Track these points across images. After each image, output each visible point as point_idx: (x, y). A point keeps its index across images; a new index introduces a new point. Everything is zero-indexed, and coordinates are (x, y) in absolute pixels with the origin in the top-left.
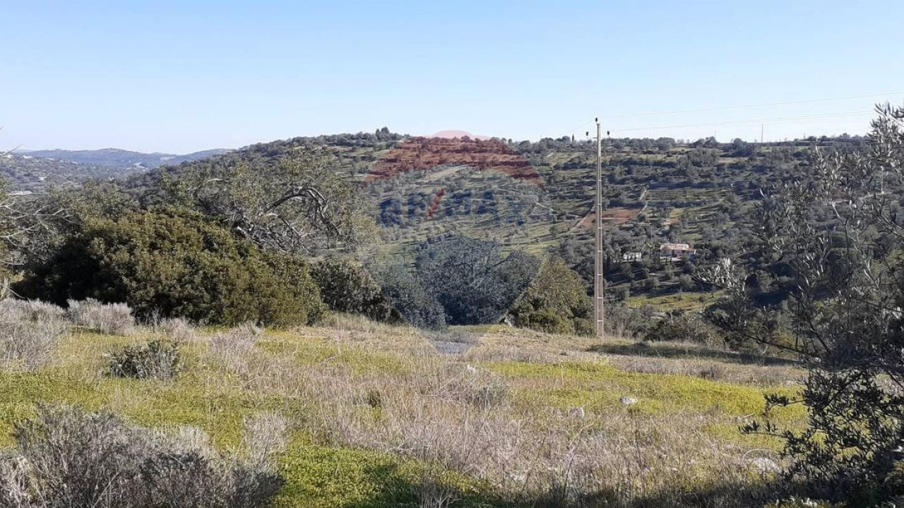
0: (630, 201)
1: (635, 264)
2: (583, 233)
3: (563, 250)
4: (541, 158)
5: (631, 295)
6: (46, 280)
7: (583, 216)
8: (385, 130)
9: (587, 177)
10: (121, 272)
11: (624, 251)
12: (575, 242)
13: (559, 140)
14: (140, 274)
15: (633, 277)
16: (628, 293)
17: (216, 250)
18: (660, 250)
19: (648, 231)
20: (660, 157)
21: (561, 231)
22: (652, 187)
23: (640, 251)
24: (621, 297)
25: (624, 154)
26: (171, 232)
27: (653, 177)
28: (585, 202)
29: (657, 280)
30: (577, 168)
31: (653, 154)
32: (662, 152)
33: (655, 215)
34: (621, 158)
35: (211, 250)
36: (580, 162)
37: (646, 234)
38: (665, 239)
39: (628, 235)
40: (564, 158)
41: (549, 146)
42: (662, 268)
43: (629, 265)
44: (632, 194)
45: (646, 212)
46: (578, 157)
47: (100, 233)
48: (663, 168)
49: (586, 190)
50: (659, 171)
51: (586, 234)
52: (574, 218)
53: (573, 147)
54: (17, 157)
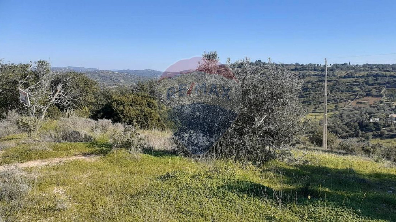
0: (376, 94)
1: (375, 124)
2: (352, 108)
3: (341, 116)
4: (333, 73)
5: (373, 138)
6: (99, 115)
7: (352, 100)
8: (260, 61)
9: (355, 82)
10: (120, 113)
11: (370, 117)
12: (347, 112)
13: (342, 64)
14: (125, 113)
15: (374, 129)
16: (371, 137)
17: (151, 107)
18: (388, 117)
19: (384, 108)
20: (392, 73)
21: (341, 107)
22: (388, 87)
23: (379, 117)
24: (367, 138)
25: (374, 71)
26: (137, 101)
27: (389, 83)
28: (353, 94)
29: (386, 132)
30: (350, 78)
31: (389, 71)
32: (393, 70)
33: (389, 100)
34: (373, 73)
35: (150, 107)
36: (352, 75)
37: (383, 109)
38: (393, 112)
39: (374, 110)
40: (344, 73)
41: (337, 67)
42: (389, 126)
43: (372, 124)
44: (377, 90)
45: (384, 99)
46: (351, 73)
47: (115, 101)
48: (394, 78)
49: (354, 88)
50: (391, 80)
51: (353, 109)
52: (347, 101)
53: (349, 68)
54: (113, 72)
